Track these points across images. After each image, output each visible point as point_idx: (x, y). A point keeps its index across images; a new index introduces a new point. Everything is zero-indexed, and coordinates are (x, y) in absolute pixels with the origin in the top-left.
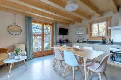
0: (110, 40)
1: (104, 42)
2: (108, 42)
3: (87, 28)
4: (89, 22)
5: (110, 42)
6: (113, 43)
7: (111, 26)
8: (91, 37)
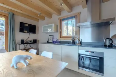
0: (79, 40)
1: (74, 43)
2: (77, 43)
3: (57, 26)
4: (59, 18)
5: (79, 42)
6: (82, 43)
7: (80, 22)
8: (61, 36)
